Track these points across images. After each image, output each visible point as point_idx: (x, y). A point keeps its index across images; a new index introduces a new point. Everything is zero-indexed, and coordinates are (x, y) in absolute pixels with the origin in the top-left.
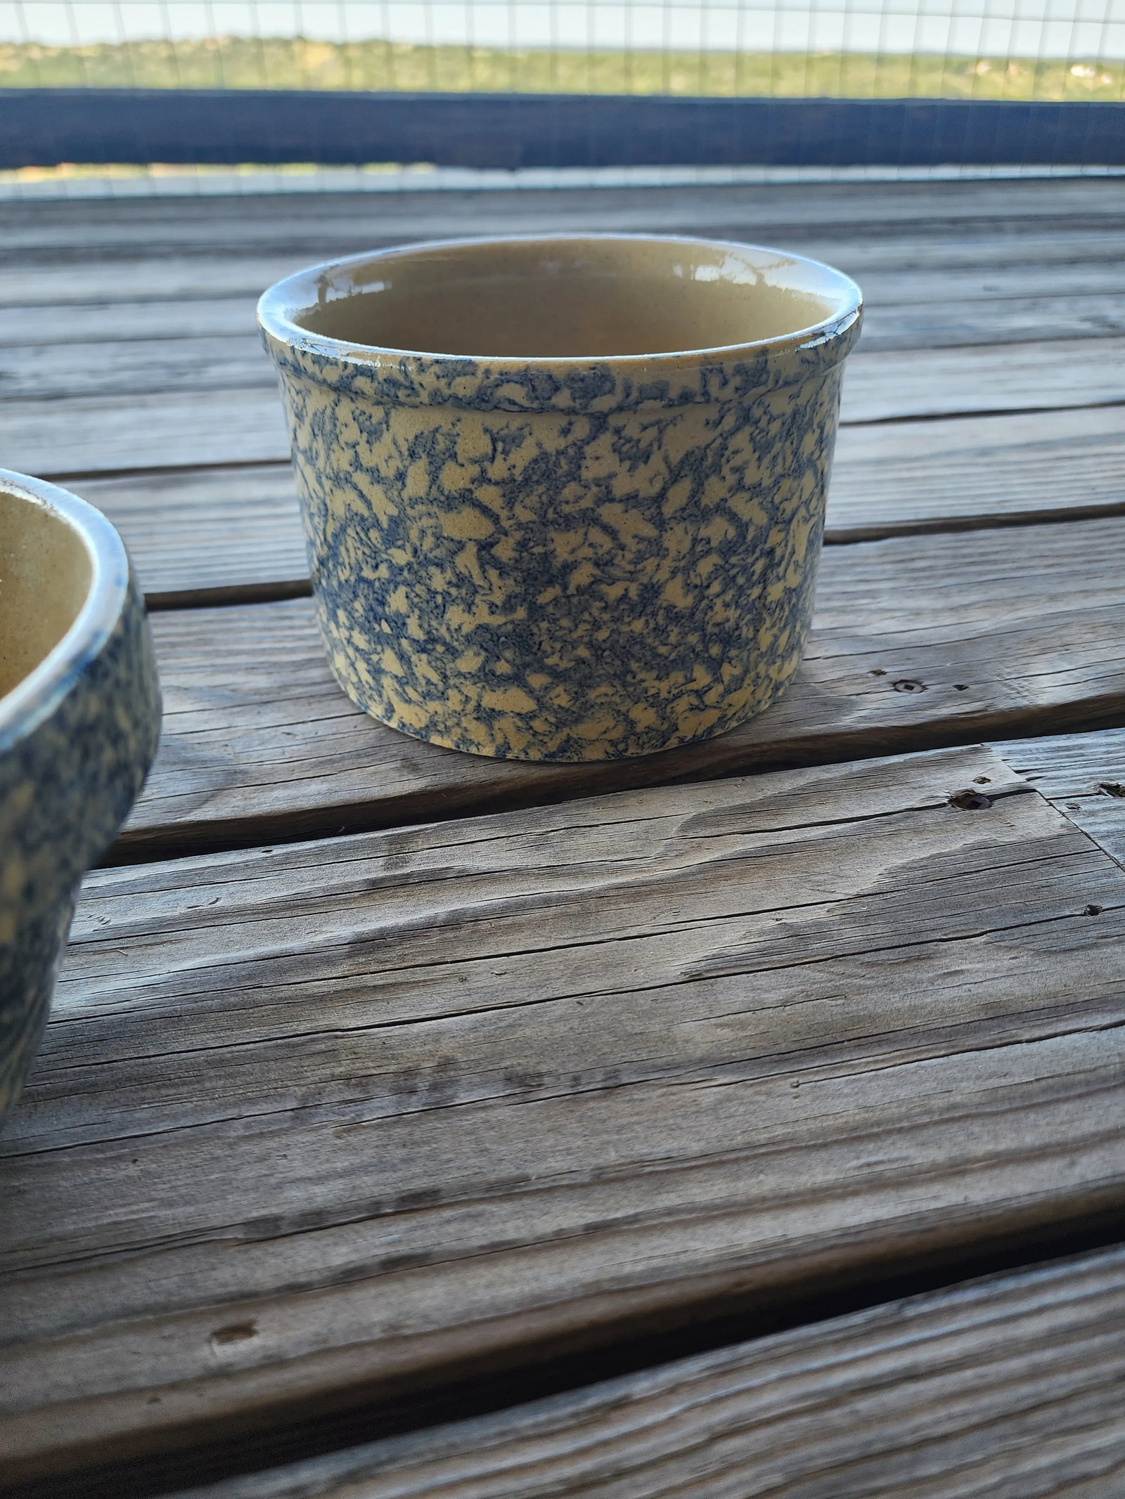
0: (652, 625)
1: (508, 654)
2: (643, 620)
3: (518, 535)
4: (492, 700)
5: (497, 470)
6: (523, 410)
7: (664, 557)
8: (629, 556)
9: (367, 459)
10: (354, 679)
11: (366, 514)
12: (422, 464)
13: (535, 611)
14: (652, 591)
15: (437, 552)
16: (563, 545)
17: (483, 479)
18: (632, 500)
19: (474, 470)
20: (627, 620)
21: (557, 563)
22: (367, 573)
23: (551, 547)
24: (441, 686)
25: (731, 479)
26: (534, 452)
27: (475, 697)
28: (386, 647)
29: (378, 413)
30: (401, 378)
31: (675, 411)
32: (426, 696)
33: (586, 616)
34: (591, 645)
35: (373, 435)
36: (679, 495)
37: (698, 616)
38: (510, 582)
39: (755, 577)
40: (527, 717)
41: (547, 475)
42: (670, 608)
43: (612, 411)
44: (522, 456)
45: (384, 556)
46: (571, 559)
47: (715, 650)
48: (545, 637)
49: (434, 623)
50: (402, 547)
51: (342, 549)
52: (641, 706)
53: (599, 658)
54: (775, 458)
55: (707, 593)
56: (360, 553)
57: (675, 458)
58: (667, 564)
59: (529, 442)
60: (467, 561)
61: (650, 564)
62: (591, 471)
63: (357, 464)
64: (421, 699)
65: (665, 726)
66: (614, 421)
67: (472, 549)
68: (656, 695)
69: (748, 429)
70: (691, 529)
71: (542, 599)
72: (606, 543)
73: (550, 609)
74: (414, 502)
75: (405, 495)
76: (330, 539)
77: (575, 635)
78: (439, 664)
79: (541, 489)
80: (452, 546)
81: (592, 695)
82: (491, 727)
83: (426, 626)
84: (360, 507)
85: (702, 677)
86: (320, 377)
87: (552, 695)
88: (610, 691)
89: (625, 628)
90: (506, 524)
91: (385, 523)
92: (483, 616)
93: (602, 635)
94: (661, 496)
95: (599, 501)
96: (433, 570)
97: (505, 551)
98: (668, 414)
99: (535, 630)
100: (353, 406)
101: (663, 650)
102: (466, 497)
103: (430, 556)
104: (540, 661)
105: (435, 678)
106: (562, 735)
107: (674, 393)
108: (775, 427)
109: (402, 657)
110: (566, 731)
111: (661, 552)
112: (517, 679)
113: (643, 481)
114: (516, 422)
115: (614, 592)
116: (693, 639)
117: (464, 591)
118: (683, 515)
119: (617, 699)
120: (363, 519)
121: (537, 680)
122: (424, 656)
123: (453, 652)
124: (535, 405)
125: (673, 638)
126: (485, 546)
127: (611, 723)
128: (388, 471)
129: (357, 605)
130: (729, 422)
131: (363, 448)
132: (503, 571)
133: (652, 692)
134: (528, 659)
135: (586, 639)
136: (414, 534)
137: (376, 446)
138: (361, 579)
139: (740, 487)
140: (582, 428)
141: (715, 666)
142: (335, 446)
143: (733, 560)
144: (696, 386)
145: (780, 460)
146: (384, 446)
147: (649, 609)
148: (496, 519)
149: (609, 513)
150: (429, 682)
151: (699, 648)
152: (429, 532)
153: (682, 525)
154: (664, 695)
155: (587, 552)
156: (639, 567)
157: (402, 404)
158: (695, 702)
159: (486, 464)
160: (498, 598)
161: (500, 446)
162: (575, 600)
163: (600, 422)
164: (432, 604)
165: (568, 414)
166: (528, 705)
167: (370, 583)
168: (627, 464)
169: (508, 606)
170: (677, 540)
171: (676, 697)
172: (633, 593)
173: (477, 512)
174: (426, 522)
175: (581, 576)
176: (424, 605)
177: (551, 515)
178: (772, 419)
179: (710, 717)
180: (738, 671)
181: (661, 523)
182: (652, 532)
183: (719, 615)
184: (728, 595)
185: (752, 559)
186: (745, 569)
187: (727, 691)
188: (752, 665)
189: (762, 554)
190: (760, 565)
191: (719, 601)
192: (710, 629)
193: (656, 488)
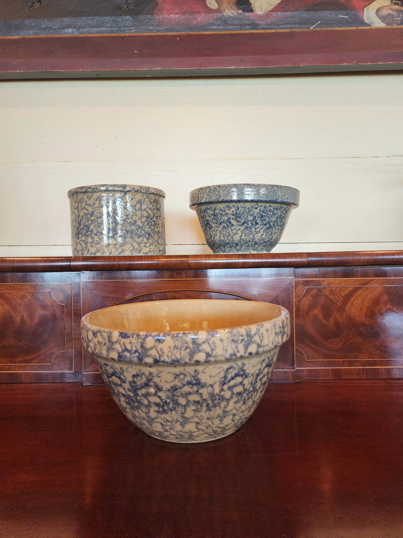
0: (136, 228)
2: (134, 226)
7: (137, 216)
8: (131, 215)
9: (88, 203)
10: (81, 248)
12: (98, 201)
14: (136, 221)
15: (100, 216)
20: (131, 226)
22: (87, 224)
25: (146, 206)
28: (89, 237)
30: (95, 188)
31: (137, 193)
33: (125, 225)
34: (126, 230)
35: (89, 198)
36: (138, 206)
37: (143, 228)
39: (152, 225)
40: (115, 245)
42: (138, 225)
43: (127, 191)
45: (90, 219)
47: (147, 236)
49: (98, 229)
50: (94, 216)
51: (82, 222)
52: (135, 243)
53: (127, 233)
54: (153, 205)
55: (144, 224)
56: (85, 220)
57: (137, 200)
58: (137, 217)
61: (134, 217)
63: (87, 204)
64: (95, 245)
65: (140, 249)
68: (138, 242)
69: (148, 199)
70: (141, 212)
75: (95, 207)
76: (79, 221)
77: (123, 228)
78: (99, 237)
81: (126, 240)
83: (97, 230)
85: (145, 241)
86: (81, 191)
89: (131, 228)
93: (127, 228)
94: (136, 206)
96: (99, 219)
98: (135, 193)
100: (87, 195)
101: (138, 233)
103: (98, 216)
105: (98, 240)
107: (136, 190)
108: (152, 200)
109: (92, 238)
110: (122, 247)
111: (136, 215)
113: (133, 203)
115: (129, 221)
116: (143, 232)
118: (139, 209)
119: (131, 241)
120: (87, 214)
122: (96, 236)
123: (102, 233)
125: (140, 231)
127: (130, 246)
128: (92, 204)
129: (84, 231)
130: (145, 196)
131: (88, 201)
133: (137, 241)
134: (115, 233)
135: (125, 229)
136: (96, 213)
137: (90, 200)
140: (123, 194)
141: (148, 239)
143: (148, 220)
144: (139, 189)
145: (154, 206)
147: (135, 225)
151: (144, 234)
152: (98, 212)
153: (139, 211)
154: (139, 242)
155: (125, 214)
156: (133, 217)
157: (95, 192)
158: (145, 245)
164: (98, 225)
165: (121, 191)
170: (139, 213)
171: (141, 243)
172: (132, 222)
174: (98, 210)
176: (97, 226)
179: (148, 250)
180: (152, 242)
181: (136, 210)
182: (134, 211)
183: (147, 229)
184: (148, 226)
185: (151, 221)
186: (150, 222)
187: (150, 245)
188: (154, 242)
189: (153, 221)
190: (153, 223)
191: (147, 226)
192: (146, 231)
193: (135, 204)
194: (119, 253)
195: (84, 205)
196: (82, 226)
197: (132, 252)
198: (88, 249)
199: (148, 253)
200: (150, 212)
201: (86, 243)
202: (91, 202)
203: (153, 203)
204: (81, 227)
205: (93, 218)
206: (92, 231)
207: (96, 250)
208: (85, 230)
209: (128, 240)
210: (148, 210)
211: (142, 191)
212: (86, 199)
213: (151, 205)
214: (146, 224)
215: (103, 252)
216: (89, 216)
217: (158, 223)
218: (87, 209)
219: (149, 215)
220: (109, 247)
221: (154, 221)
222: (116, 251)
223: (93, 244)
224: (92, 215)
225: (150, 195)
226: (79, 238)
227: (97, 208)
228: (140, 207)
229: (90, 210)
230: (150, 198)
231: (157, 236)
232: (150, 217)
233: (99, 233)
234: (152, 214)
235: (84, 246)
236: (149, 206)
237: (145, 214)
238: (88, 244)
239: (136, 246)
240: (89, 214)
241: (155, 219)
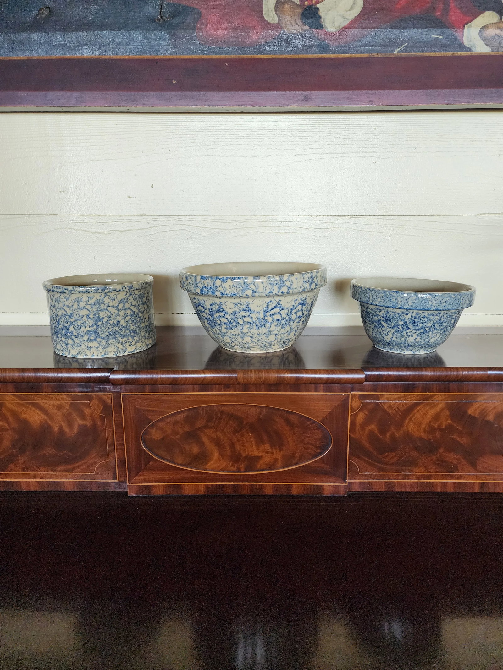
0: (119, 328)
1: (93, 335)
3: (94, 313)
4: (91, 344)
5: (89, 303)
6: (94, 293)
8: (114, 316)
9: (66, 304)
10: (62, 348)
11: (66, 313)
12: (76, 303)
13: (97, 326)
14: (118, 322)
15: (79, 318)
16: (102, 314)
17: (87, 304)
18: (113, 306)
19: (86, 303)
20: (114, 327)
21: (101, 317)
22: (66, 325)
23: (99, 315)
24: (80, 344)
25: (130, 304)
26: (96, 299)
27: (87, 345)
28: (69, 338)
29: (68, 296)
30: (73, 289)
31: (118, 293)
32: (77, 346)
33: (107, 327)
34: (108, 332)
35: (67, 299)
36: (121, 306)
37: (128, 327)
38: (93, 321)
39: (138, 321)
40: (97, 348)
41: (98, 303)
42: (122, 325)
44: (93, 300)
45: (69, 320)
46: (103, 317)
47: (132, 334)
48: (100, 331)
49: (79, 331)
50: (73, 318)
51: (60, 322)
52: (119, 344)
53: (110, 335)
54: (138, 301)
56: (64, 321)
57: (119, 300)
58: (121, 317)
59: (95, 298)
60: (85, 319)
61: (118, 317)
62: (105, 302)
63: (64, 305)
65: (125, 349)
66: (108, 294)
67: (85, 316)
68: (122, 342)
69: (132, 296)
70: (124, 311)
71: (98, 324)
72: (109, 314)
73: (100, 326)
74: (75, 310)
75: (73, 309)
76: (57, 321)
77: (105, 330)
78: (80, 339)
79: (97, 305)
80: (82, 316)
81: (109, 342)
82: (90, 351)
84: (65, 313)
85: (131, 339)
87: (102, 342)
88: (113, 341)
89: (114, 329)
90: (91, 311)
91: (69, 314)
92: (88, 328)
93: (110, 330)
94: (118, 306)
95: (107, 307)
97: (91, 316)
98: (117, 293)
99: (98, 330)
101: (122, 333)
102: (84, 308)
104: (99, 336)
105: (79, 342)
106: (104, 351)
107: (118, 290)
108: (137, 296)
109: (72, 340)
110: (105, 350)
111: (119, 315)
112: (95, 340)
113: (115, 303)
114: (92, 295)
115: (111, 322)
116: (128, 331)
117: (84, 324)
118: (122, 309)
120: (65, 315)
121: (99, 340)
122: (77, 338)
123: (82, 336)
124: (95, 292)
125: (124, 331)
126: (88, 316)
127: (114, 348)
128: (70, 305)
129: (63, 332)
130: (128, 294)
131: (65, 302)
132: (91, 319)
134: (97, 336)
136: (75, 316)
137: (68, 301)
138: (65, 326)
139: (132, 305)
140: (103, 295)
141: (133, 337)
142: (60, 303)
143: (133, 317)
144: (121, 289)
146: (70, 301)
147: (118, 326)
148: (90, 311)
149: (109, 309)
150: (78, 343)
151: (129, 333)
153: (122, 311)
154: (123, 342)
155: (106, 315)
158: (130, 344)
159: (88, 302)
160: (91, 325)
161: (90, 299)
162: (105, 324)
163: (106, 294)
165: (101, 293)
166: (98, 345)
167: (66, 326)
168: (111, 301)
169: (93, 326)
170: (122, 313)
171: (126, 343)
172: (115, 323)
173: (86, 310)
174: (77, 313)
175: (105, 320)
176: (77, 328)
177: (99, 309)
178: (136, 295)
179: (134, 348)
180: (138, 339)
181: (118, 310)
182: (117, 312)
183: (132, 327)
184: (133, 324)
185: (136, 318)
186: (135, 320)
187: (136, 343)
188: (141, 338)
189: (138, 317)
190: (138, 319)
191: (131, 325)
192: (130, 330)
193: (117, 305)
194: (103, 356)
195: (61, 305)
196: (61, 326)
197: (116, 353)
198: (69, 350)
199: (134, 351)
200: (134, 309)
201: (67, 344)
202: (69, 303)
203: (138, 299)
204: (60, 328)
205: (72, 320)
206: (72, 333)
207: (77, 352)
208: (64, 330)
209: (111, 341)
210: (132, 308)
211: (124, 289)
212: (64, 300)
213: (136, 301)
214: (130, 322)
215: (85, 355)
216: (67, 317)
217: (144, 318)
218: (65, 310)
219: (134, 312)
220: (91, 350)
221: (140, 317)
222: (98, 353)
223: (74, 346)
224: (71, 316)
225: (134, 291)
226: (58, 338)
227: (76, 310)
228: (124, 306)
229: (69, 311)
230: (134, 295)
231: (144, 331)
232: (135, 314)
233: (80, 336)
234: (137, 311)
235: (64, 347)
236: (134, 304)
237: (129, 312)
238: (69, 346)
239: (120, 346)
240: (68, 315)
241: (140, 315)
